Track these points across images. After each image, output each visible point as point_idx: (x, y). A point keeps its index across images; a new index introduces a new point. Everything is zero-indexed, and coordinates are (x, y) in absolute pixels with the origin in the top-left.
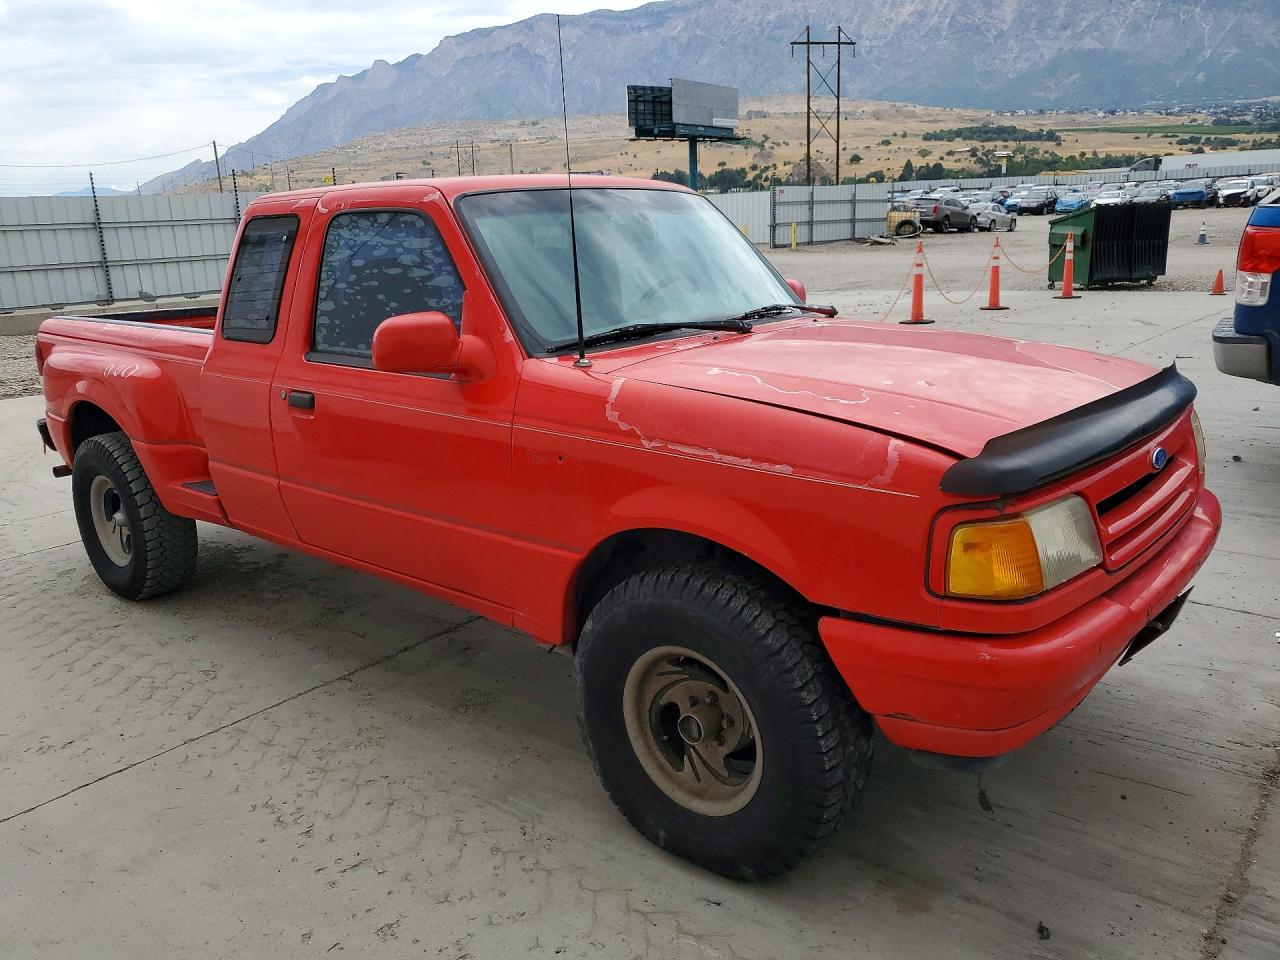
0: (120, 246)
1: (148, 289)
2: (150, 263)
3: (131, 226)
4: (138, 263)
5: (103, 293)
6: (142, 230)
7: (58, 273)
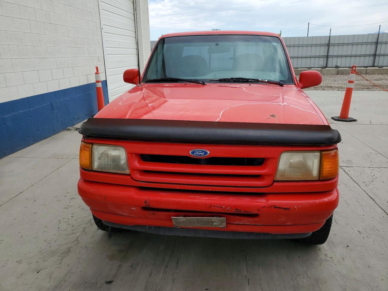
0: (334, 51)
1: (339, 65)
2: (341, 56)
3: (339, 45)
4: (337, 56)
5: (325, 65)
6: (342, 46)
7: (314, 58)
